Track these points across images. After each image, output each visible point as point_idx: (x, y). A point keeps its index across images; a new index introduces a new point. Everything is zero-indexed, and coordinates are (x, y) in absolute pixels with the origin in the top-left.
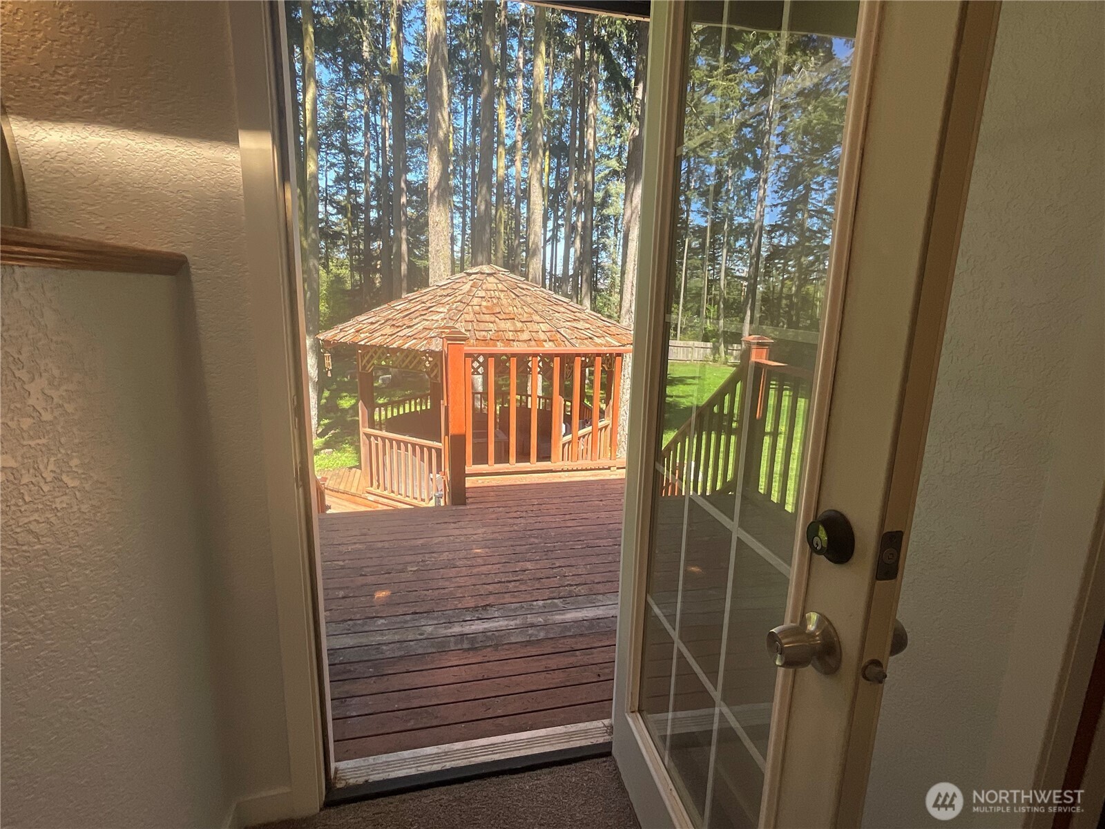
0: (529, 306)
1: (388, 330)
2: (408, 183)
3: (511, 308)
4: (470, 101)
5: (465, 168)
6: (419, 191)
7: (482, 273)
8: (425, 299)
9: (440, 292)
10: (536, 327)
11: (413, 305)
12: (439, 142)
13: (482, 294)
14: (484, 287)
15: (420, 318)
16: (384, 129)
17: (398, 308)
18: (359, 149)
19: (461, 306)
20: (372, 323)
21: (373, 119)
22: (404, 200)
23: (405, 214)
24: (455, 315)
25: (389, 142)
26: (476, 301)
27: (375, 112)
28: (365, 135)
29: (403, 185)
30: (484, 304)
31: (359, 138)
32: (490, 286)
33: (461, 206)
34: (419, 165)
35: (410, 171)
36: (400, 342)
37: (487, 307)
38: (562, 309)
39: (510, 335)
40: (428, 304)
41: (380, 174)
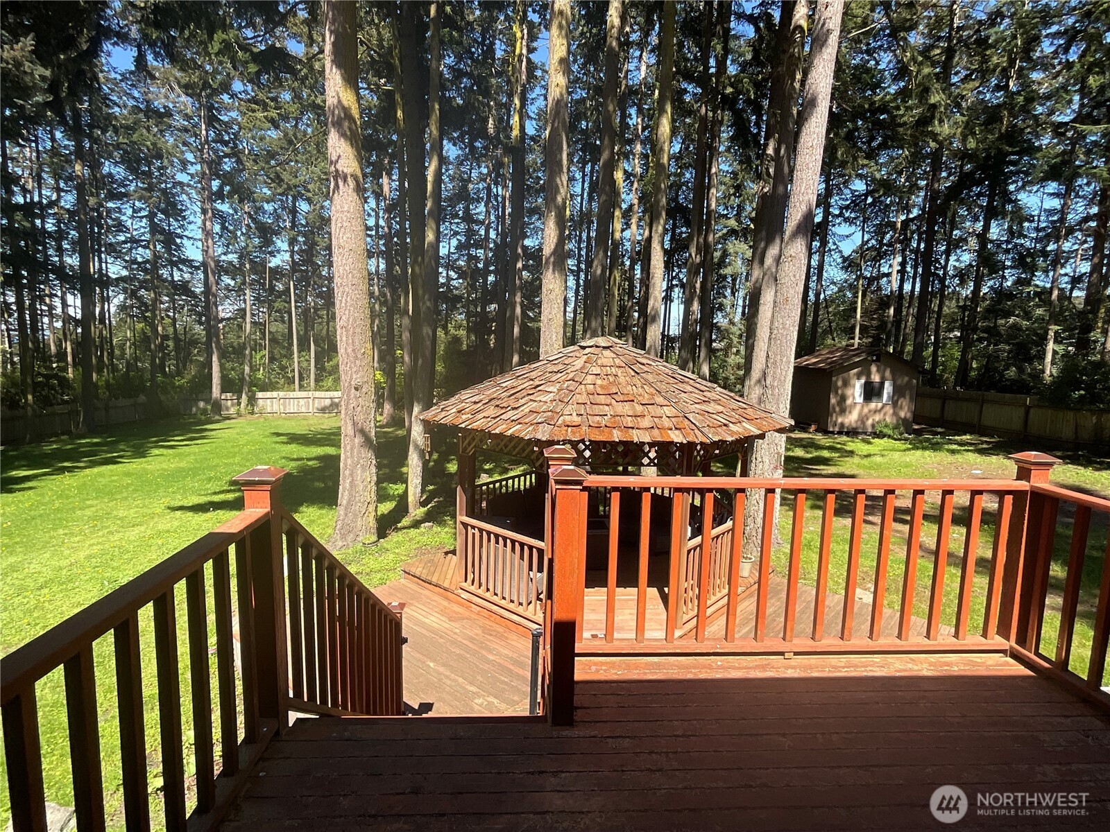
0: (650, 385)
1: (491, 411)
2: (525, 248)
3: (629, 388)
4: (588, 168)
5: (580, 233)
6: (535, 255)
7: (597, 347)
8: (533, 374)
9: (551, 368)
10: (659, 411)
11: (520, 382)
12: (557, 207)
13: (596, 370)
14: (599, 362)
15: (527, 398)
16: (504, 198)
17: (504, 385)
18: (481, 217)
19: (573, 385)
20: (475, 403)
21: (495, 190)
22: (519, 265)
23: (521, 278)
24: (566, 396)
25: (508, 210)
26: (590, 379)
27: (496, 184)
28: (486, 205)
29: (520, 251)
30: (599, 382)
31: (482, 208)
32: (605, 361)
33: (575, 268)
34: (536, 231)
35: (528, 237)
36: (504, 426)
37: (602, 386)
38: (689, 388)
39: (629, 422)
40: (537, 382)
41: (499, 241)
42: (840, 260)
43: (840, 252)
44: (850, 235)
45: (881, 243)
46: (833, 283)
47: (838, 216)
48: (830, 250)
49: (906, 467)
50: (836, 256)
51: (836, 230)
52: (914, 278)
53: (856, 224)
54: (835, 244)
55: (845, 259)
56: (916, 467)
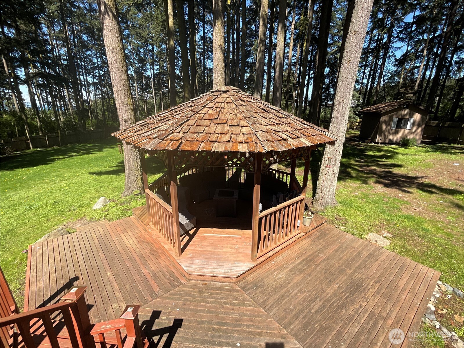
3: (227, 115)
10: (239, 130)
14: (216, 100)
30: (210, 112)
32: (220, 100)
37: (210, 115)
38: (270, 116)
39: (215, 137)
42: (393, 61)
43: (395, 56)
44: (402, 47)
45: (417, 50)
46: (389, 73)
47: (396, 38)
48: (389, 56)
49: (415, 161)
50: (392, 59)
51: (395, 45)
52: (433, 68)
53: (405, 41)
54: (392, 52)
55: (396, 60)
56: (421, 161)
